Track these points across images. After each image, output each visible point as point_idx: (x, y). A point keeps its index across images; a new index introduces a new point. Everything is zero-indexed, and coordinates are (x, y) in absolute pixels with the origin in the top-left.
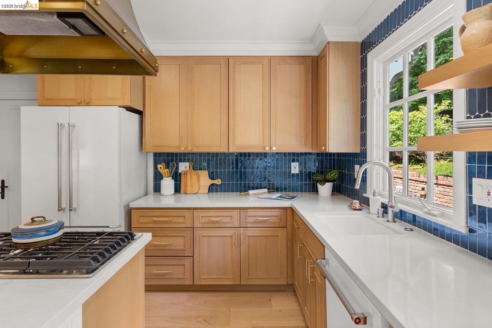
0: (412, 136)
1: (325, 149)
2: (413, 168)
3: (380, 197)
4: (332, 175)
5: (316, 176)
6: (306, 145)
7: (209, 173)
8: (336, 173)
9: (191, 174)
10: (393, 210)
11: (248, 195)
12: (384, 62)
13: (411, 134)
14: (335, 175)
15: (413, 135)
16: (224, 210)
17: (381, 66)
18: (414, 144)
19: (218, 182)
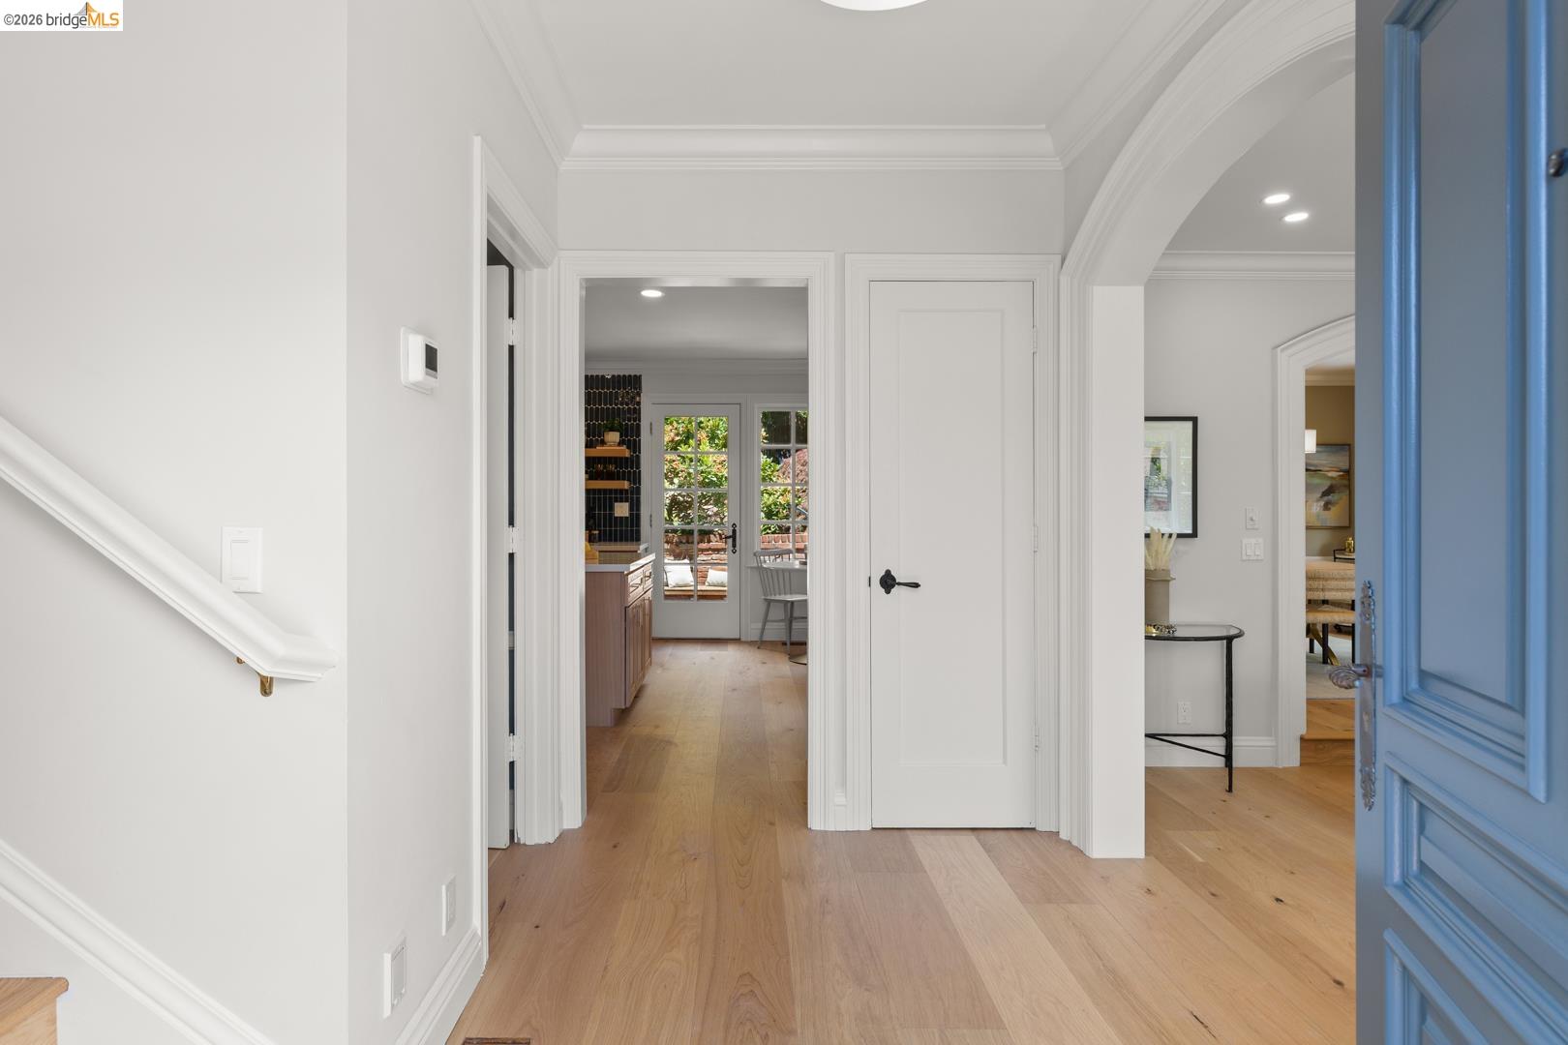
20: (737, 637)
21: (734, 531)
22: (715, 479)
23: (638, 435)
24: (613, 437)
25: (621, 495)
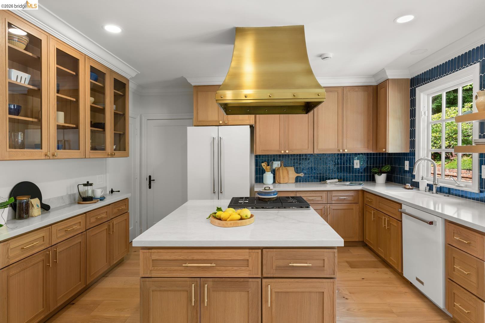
0: (437, 135)
1: (386, 151)
2: (438, 164)
3: (426, 181)
4: (386, 169)
5: (374, 169)
6: (368, 148)
7: (295, 169)
8: (389, 167)
9: (282, 170)
10: (436, 186)
11: (326, 183)
12: (428, 95)
13: (437, 134)
14: (389, 168)
15: (439, 134)
16: (317, 192)
17: (426, 97)
18: (439, 143)
19: (302, 175)
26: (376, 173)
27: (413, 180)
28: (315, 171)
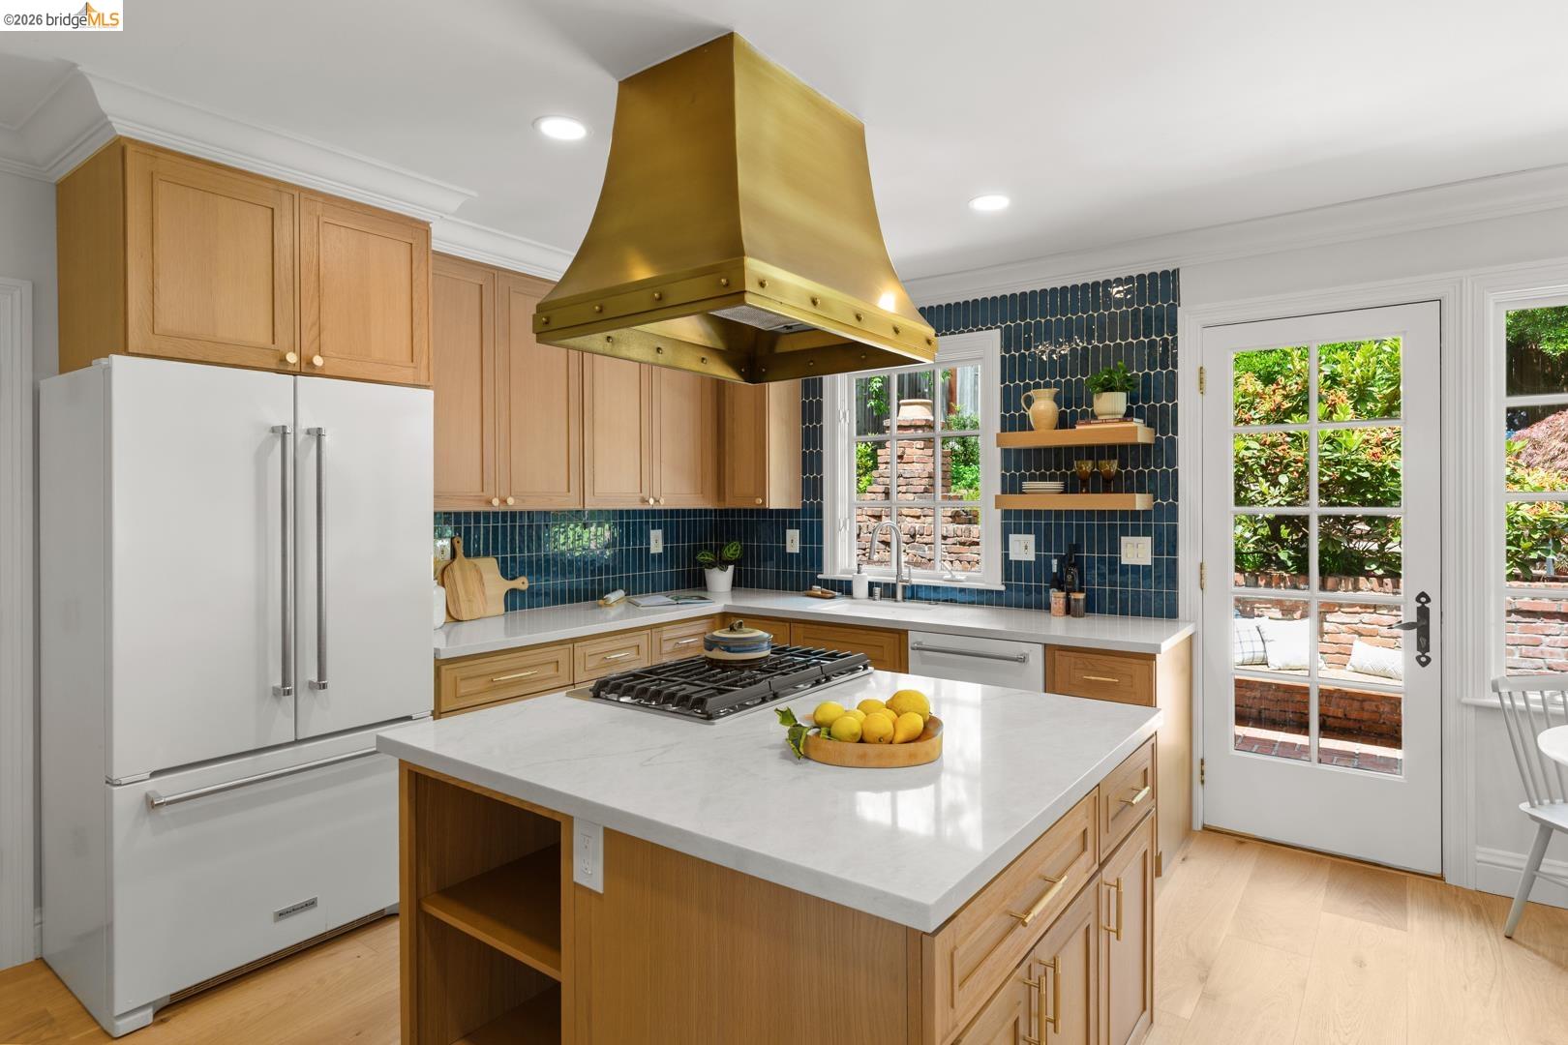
1: (764, 503)
3: (866, 574)
4: (731, 552)
5: (703, 555)
7: (498, 563)
8: (737, 547)
9: (462, 569)
11: (608, 604)
14: (738, 551)
19: (522, 583)
20: (1437, 871)
21: (1423, 613)
22: (1366, 474)
23: (1172, 395)
24: (1113, 403)
25: (1134, 523)
26: (712, 565)
27: (819, 576)
28: (555, 569)
